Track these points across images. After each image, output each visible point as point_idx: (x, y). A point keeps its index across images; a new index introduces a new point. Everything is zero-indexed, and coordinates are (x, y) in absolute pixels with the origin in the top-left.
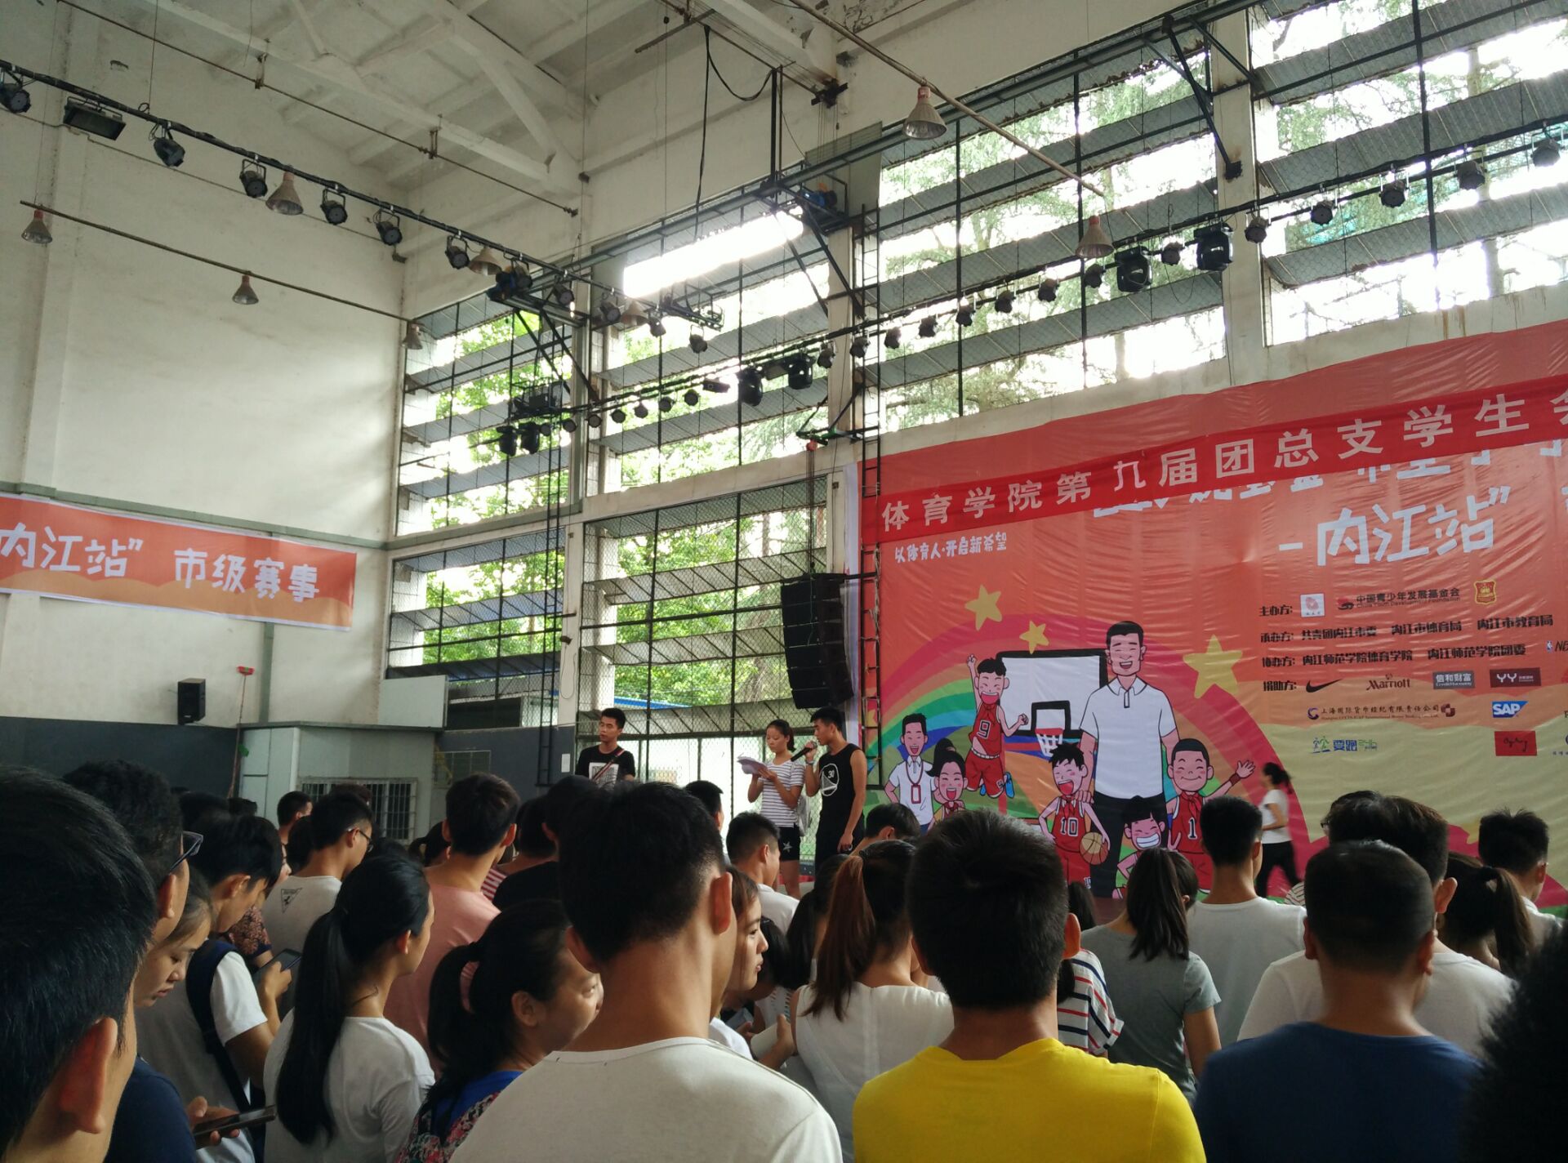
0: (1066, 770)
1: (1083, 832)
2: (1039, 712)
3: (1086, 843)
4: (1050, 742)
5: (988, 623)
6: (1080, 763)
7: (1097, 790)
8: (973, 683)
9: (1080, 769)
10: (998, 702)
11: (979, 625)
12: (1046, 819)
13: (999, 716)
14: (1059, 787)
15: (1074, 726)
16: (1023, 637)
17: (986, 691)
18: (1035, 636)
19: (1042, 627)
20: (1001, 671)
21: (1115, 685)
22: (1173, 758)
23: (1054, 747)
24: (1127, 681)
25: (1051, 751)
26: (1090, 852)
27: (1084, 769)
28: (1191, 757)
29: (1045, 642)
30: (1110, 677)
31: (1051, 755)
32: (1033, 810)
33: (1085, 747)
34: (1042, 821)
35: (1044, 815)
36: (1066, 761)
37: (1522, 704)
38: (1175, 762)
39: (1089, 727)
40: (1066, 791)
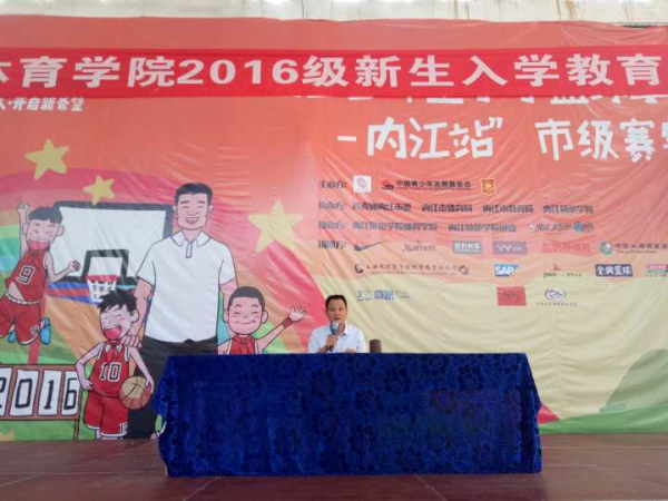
0: (117, 317)
1: (125, 376)
2: (94, 260)
3: (127, 388)
4: (102, 289)
5: (49, 174)
6: (132, 307)
7: (147, 334)
8: (21, 229)
9: (131, 314)
10: (47, 249)
11: (38, 174)
12: (84, 365)
13: (47, 261)
14: (105, 332)
15: (131, 273)
16: (87, 189)
17: (34, 237)
18: (101, 189)
19: (110, 182)
20: (57, 218)
21: (179, 237)
22: (230, 303)
23: (105, 293)
24: (191, 235)
25: (102, 297)
26: (132, 396)
27: (136, 315)
28: (248, 303)
29: (110, 196)
30: (175, 229)
31: (101, 301)
32: (70, 356)
33: (140, 293)
34: (80, 367)
35: (83, 361)
36: (117, 306)
37: (515, 267)
38: (232, 308)
39: (147, 274)
40: (112, 337)
